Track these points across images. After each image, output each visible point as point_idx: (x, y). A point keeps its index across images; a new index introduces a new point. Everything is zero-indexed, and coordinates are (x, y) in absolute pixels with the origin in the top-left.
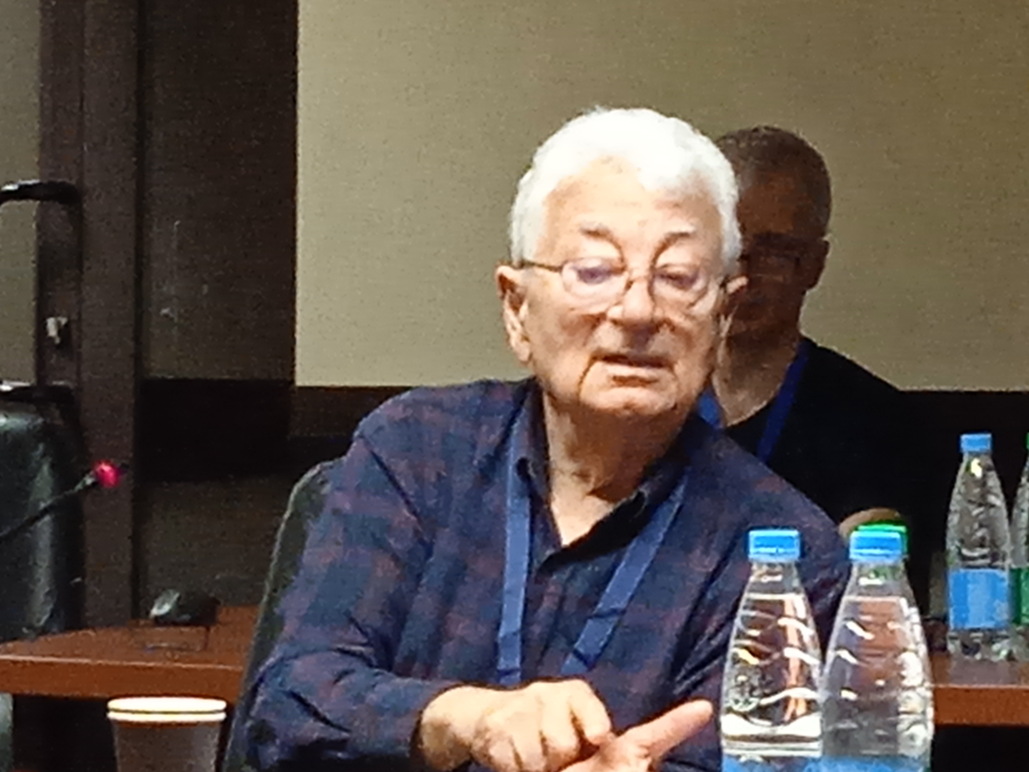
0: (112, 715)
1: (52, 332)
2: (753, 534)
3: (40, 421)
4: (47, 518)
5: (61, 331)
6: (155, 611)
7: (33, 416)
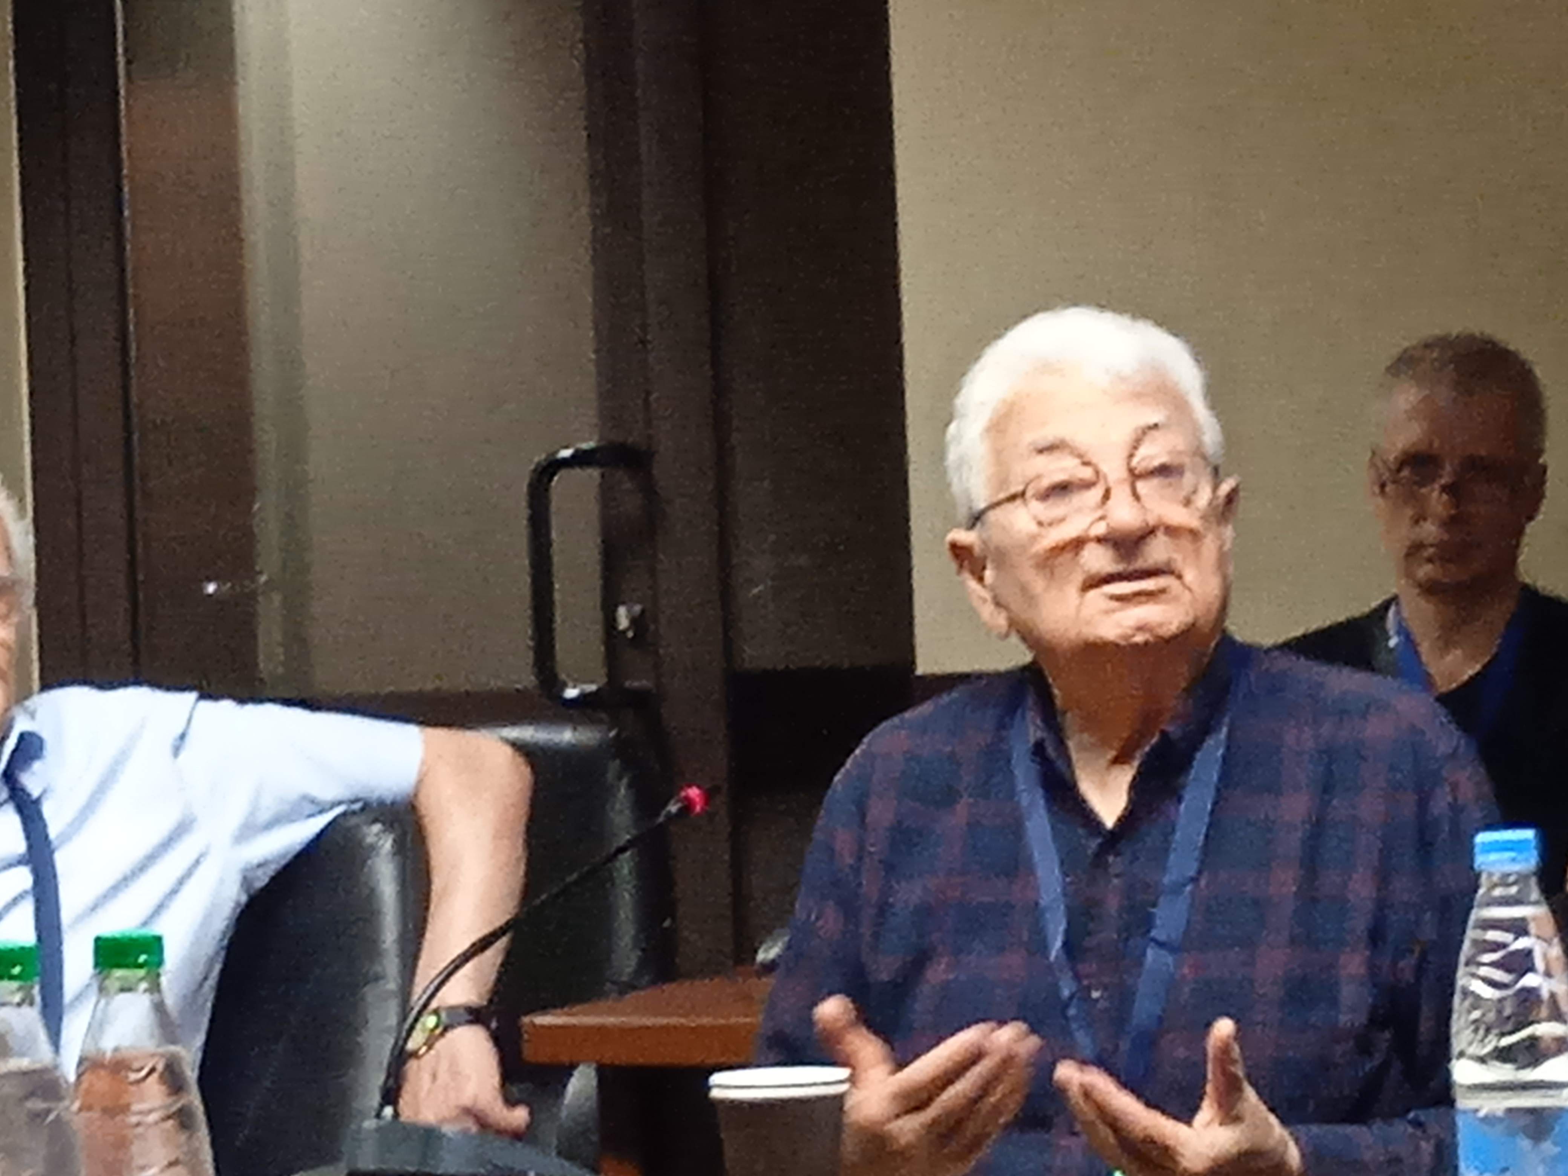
0: (715, 1093)
1: (623, 621)
2: (1482, 838)
3: (612, 734)
4: (628, 854)
5: (635, 622)
6: (761, 956)
7: (605, 727)
